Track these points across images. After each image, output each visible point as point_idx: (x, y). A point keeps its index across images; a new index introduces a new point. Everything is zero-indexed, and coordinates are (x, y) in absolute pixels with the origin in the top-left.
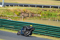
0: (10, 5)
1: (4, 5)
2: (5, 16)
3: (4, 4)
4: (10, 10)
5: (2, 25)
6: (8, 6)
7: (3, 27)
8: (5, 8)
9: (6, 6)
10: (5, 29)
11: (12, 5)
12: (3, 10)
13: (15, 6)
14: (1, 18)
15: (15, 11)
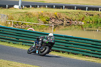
0: (32, 6)
1: (22, 6)
2: (23, 23)
4: (31, 14)
6: (28, 7)
7: (19, 41)
8: (24, 11)
9: (26, 8)
10: (23, 45)
11: (35, 6)
12: (19, 14)
13: (40, 6)
14: (17, 27)
15: (41, 16)
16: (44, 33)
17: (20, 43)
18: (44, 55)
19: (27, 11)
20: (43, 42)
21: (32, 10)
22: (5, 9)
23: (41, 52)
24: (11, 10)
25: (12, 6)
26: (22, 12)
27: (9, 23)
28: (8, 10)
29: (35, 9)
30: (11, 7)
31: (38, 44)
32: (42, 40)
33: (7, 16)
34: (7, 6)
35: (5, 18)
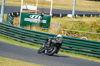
0: (86, 15)
1: (75, 15)
2: (76, 32)
3: (76, 12)
4: (84, 23)
5: (71, 48)
6: (81, 16)
7: (72, 50)
8: (77, 20)
9: (79, 17)
10: (76, 53)
11: (88, 15)
12: (73, 23)
13: (93, 15)
14: (70, 36)
15: (94, 25)
16: (97, 41)
17: (73, 51)
18: (52, 55)
19: (81, 20)
20: (51, 43)
21: (85, 20)
22: (59, 18)
23: (49, 52)
24: (64, 19)
25: (66, 15)
26: (75, 22)
27: (63, 32)
28: (62, 19)
29: (88, 18)
30: (64, 16)
31: (47, 44)
32: (51, 40)
33: (61, 25)
34: (61, 15)
35: (59, 27)
